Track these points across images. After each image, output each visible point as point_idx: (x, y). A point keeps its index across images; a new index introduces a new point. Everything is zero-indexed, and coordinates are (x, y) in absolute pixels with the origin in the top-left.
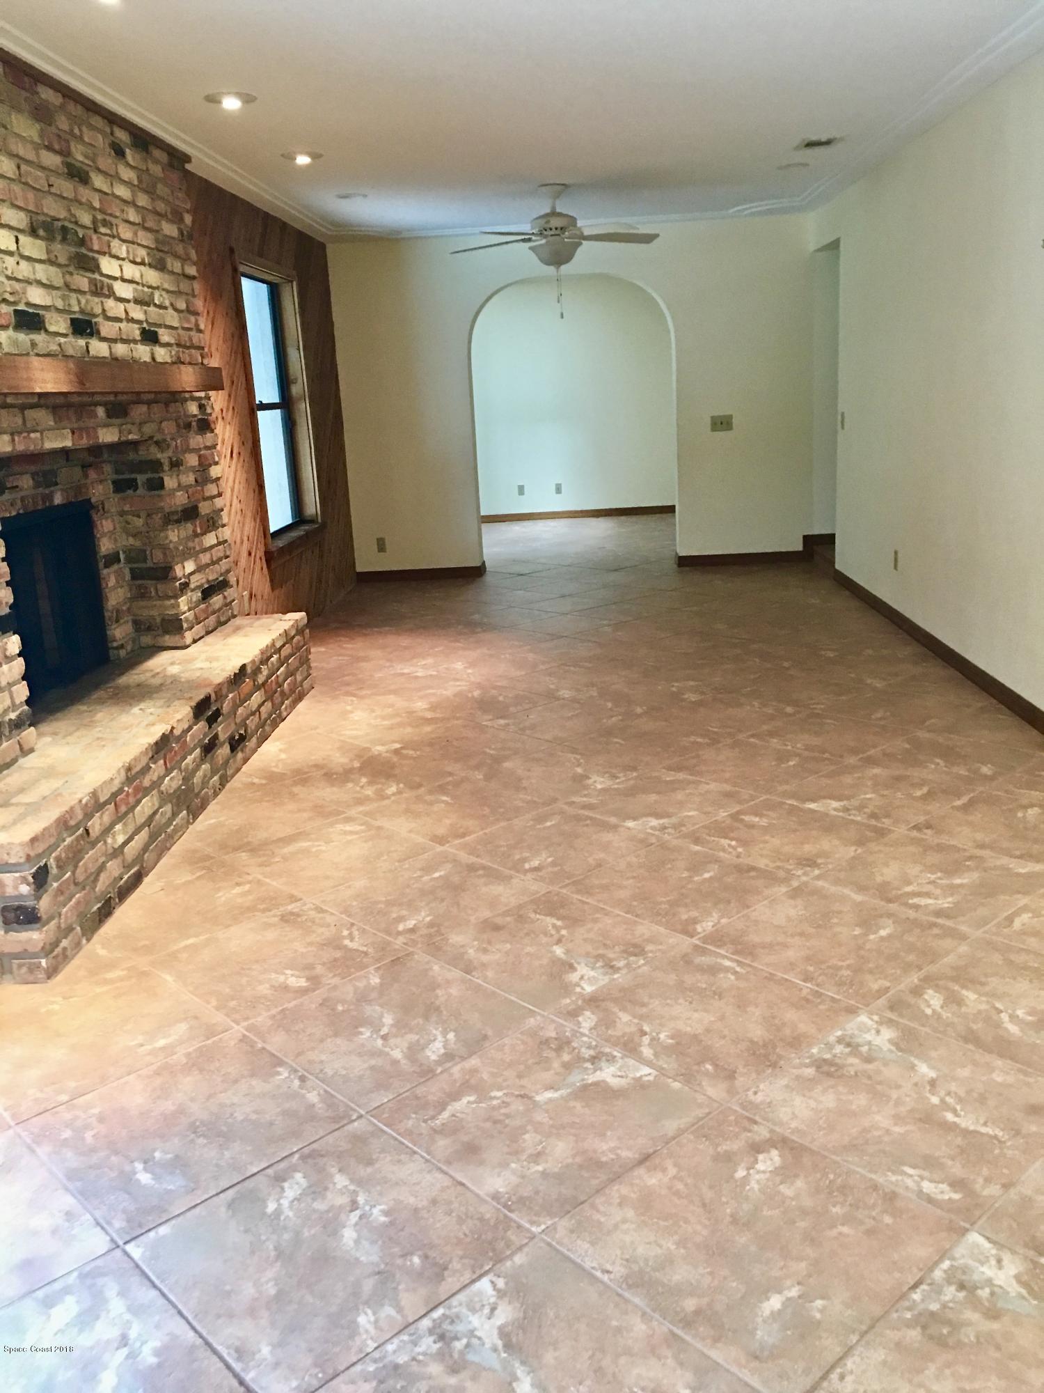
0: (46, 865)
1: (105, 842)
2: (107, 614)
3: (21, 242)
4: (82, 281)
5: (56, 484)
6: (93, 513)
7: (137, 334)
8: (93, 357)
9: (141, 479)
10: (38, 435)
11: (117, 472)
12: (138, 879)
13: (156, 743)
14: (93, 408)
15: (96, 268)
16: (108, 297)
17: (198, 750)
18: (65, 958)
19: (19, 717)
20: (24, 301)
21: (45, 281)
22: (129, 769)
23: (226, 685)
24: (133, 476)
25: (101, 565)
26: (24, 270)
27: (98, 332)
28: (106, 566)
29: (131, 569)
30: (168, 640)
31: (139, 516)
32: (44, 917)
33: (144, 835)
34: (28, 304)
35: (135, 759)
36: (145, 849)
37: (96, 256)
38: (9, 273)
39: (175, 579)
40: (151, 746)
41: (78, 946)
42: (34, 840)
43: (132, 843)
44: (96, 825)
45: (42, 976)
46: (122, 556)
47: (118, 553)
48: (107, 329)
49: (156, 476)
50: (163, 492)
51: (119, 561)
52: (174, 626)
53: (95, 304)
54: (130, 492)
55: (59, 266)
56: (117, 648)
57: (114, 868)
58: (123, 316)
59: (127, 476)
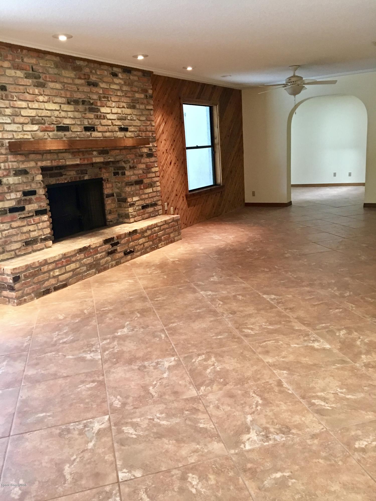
0: (19, 276)
1: (50, 274)
2: (106, 211)
3: (62, 107)
4: (92, 115)
5: (86, 173)
6: (103, 182)
7: (117, 129)
8: (93, 137)
9: (120, 172)
10: (64, 160)
11: (114, 170)
12: (65, 286)
13: (80, 249)
14: (91, 152)
15: (99, 110)
16: (104, 119)
17: (104, 253)
18: (25, 301)
19: (45, 237)
20: (62, 123)
21: (72, 117)
22: (65, 255)
23: (124, 235)
24: (118, 171)
25: (105, 197)
26: (63, 114)
27: (97, 130)
28: (107, 197)
29: (117, 199)
30: (126, 220)
31: (119, 183)
32: (17, 289)
33: (70, 274)
34: (64, 124)
35: (68, 252)
36: (70, 277)
37: (99, 107)
38: (56, 116)
39: (128, 202)
40: (77, 250)
41: (32, 299)
42: (14, 269)
43: (64, 276)
44: (45, 268)
45: (15, 304)
46: (115, 195)
47: (114, 194)
48: (100, 128)
49: (123, 171)
50: (125, 176)
51: (114, 196)
52: (127, 216)
53: (97, 122)
54: (117, 176)
55: (81, 112)
56: (109, 222)
57: (53, 281)
58: (111, 124)
59: (117, 171)
